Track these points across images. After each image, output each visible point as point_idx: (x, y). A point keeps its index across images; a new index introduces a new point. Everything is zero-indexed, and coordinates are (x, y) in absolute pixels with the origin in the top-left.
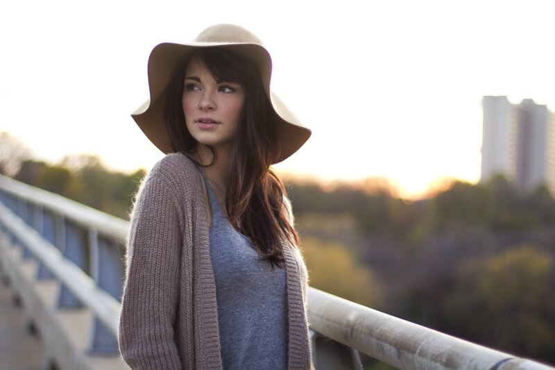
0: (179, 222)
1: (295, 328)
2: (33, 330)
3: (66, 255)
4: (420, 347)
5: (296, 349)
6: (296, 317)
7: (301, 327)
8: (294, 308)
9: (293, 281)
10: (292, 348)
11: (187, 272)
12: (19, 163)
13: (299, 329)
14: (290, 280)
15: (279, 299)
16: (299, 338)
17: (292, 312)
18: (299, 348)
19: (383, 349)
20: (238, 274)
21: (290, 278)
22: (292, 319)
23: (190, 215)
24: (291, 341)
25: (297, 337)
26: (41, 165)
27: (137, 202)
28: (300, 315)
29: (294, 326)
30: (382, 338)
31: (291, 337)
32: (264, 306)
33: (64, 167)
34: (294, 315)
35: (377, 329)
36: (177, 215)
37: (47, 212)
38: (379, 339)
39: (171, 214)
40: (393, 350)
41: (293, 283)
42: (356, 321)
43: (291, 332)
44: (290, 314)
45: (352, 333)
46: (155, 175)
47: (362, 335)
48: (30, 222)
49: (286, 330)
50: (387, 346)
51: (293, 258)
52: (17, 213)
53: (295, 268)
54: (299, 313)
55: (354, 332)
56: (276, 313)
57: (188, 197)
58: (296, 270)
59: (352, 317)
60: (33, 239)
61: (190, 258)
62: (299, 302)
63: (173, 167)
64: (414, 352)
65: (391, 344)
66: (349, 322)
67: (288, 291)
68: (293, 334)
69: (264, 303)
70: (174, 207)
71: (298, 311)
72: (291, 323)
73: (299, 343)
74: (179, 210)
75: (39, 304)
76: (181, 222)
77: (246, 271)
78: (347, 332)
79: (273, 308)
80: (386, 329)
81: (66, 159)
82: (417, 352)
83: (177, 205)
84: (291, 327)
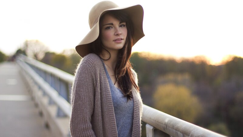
0: (94, 82)
1: (136, 126)
2: (47, 126)
3: (60, 94)
4: (191, 133)
5: (135, 134)
6: (136, 122)
7: (138, 126)
8: (136, 118)
9: (136, 107)
10: (133, 134)
11: (98, 103)
12: (44, 53)
13: (137, 126)
14: (135, 107)
15: (131, 115)
16: (137, 130)
17: (135, 119)
18: (136, 134)
19: (178, 134)
20: (116, 105)
21: (135, 106)
22: (135, 122)
23: (99, 79)
24: (133, 131)
25: (136, 130)
26: (53, 54)
27: (76, 73)
28: (138, 121)
29: (135, 125)
30: (177, 129)
31: (133, 129)
32: (125, 118)
33: (63, 55)
34: (135, 121)
35: (176, 126)
36: (93, 79)
37: (52, 76)
38: (176, 130)
39: (91, 79)
40: (181, 135)
41: (136, 108)
42: (168, 123)
43: (134, 127)
44: (134, 120)
45: (166, 127)
46: (84, 62)
47: (170, 128)
48: (46, 80)
49: (132, 126)
50: (179, 133)
51: (137, 98)
52: (41, 76)
53: (137, 102)
54: (138, 120)
55: (167, 127)
56: (129, 121)
57: (98, 72)
58: (138, 103)
59: (166, 121)
60: (47, 87)
61: (99, 97)
62: (138, 116)
63: (92, 59)
64: (189, 135)
65: (180, 132)
66: (165, 123)
67: (134, 111)
68: (134, 128)
69: (125, 117)
70: (92, 76)
71: (137, 119)
72: (134, 124)
73: (137, 132)
74: (94, 77)
75: (49, 115)
76: (95, 82)
77: (119, 104)
78: (164, 127)
79: (128, 118)
80: (179, 126)
81: (64, 51)
82: (190, 135)
83: (93, 75)
84: (134, 125)
